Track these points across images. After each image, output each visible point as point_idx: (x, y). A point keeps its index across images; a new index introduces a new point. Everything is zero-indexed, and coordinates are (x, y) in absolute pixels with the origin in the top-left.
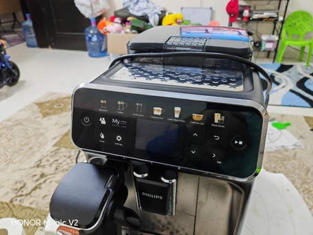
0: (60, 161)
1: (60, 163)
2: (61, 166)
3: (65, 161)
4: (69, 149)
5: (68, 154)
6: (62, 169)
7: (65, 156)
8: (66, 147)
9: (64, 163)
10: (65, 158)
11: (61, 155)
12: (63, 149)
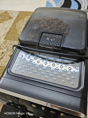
0: (8, 46)
1: (8, 47)
2: (9, 48)
3: (10, 46)
4: (10, 41)
5: (10, 43)
6: (9, 50)
7: (9, 44)
8: (9, 40)
9: (10, 47)
10: (9, 45)
11: (8, 43)
12: (8, 41)
